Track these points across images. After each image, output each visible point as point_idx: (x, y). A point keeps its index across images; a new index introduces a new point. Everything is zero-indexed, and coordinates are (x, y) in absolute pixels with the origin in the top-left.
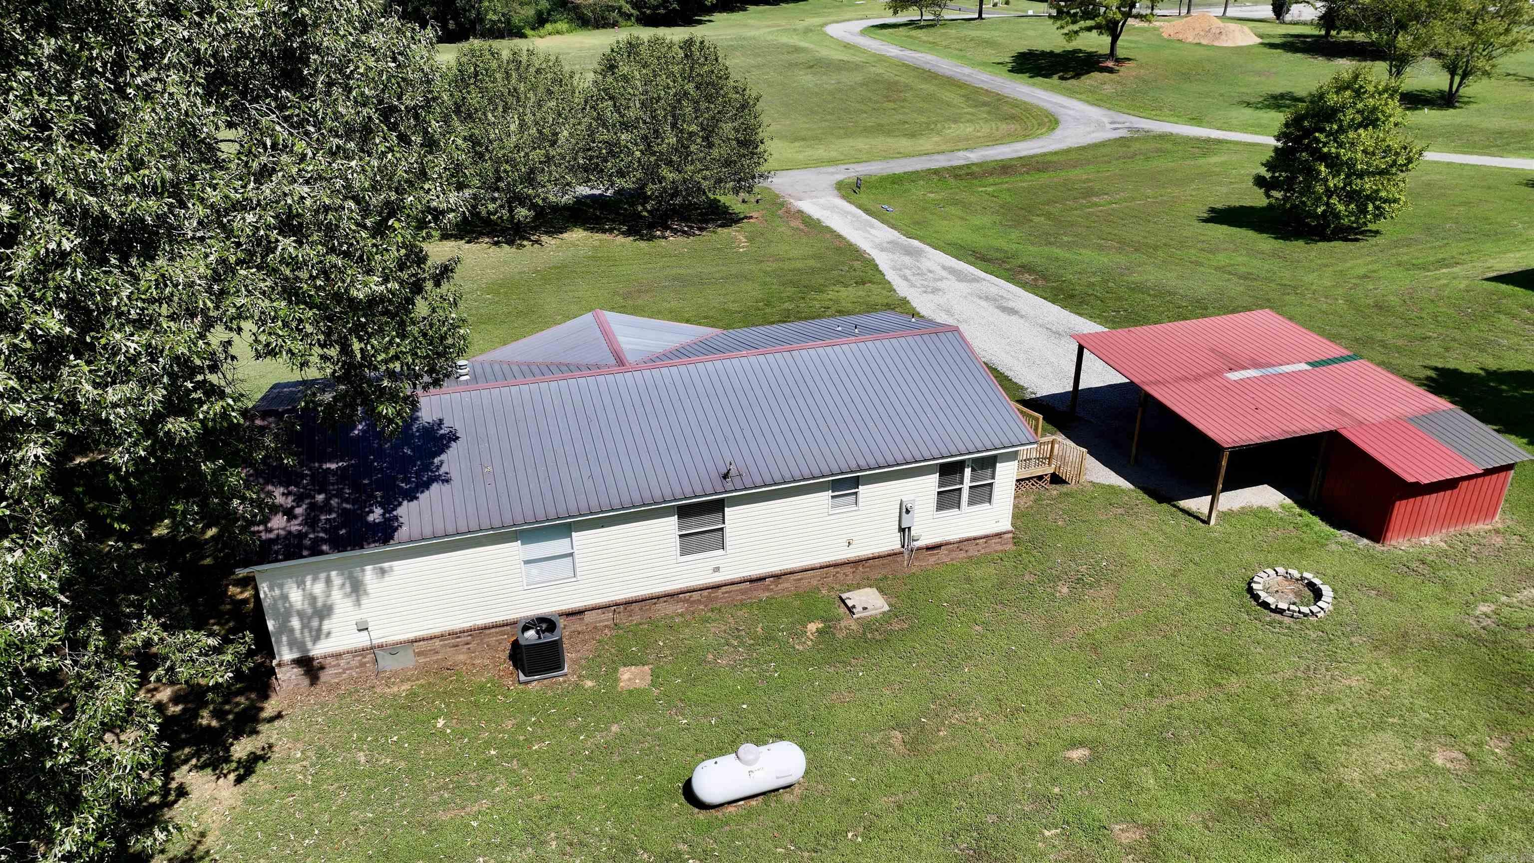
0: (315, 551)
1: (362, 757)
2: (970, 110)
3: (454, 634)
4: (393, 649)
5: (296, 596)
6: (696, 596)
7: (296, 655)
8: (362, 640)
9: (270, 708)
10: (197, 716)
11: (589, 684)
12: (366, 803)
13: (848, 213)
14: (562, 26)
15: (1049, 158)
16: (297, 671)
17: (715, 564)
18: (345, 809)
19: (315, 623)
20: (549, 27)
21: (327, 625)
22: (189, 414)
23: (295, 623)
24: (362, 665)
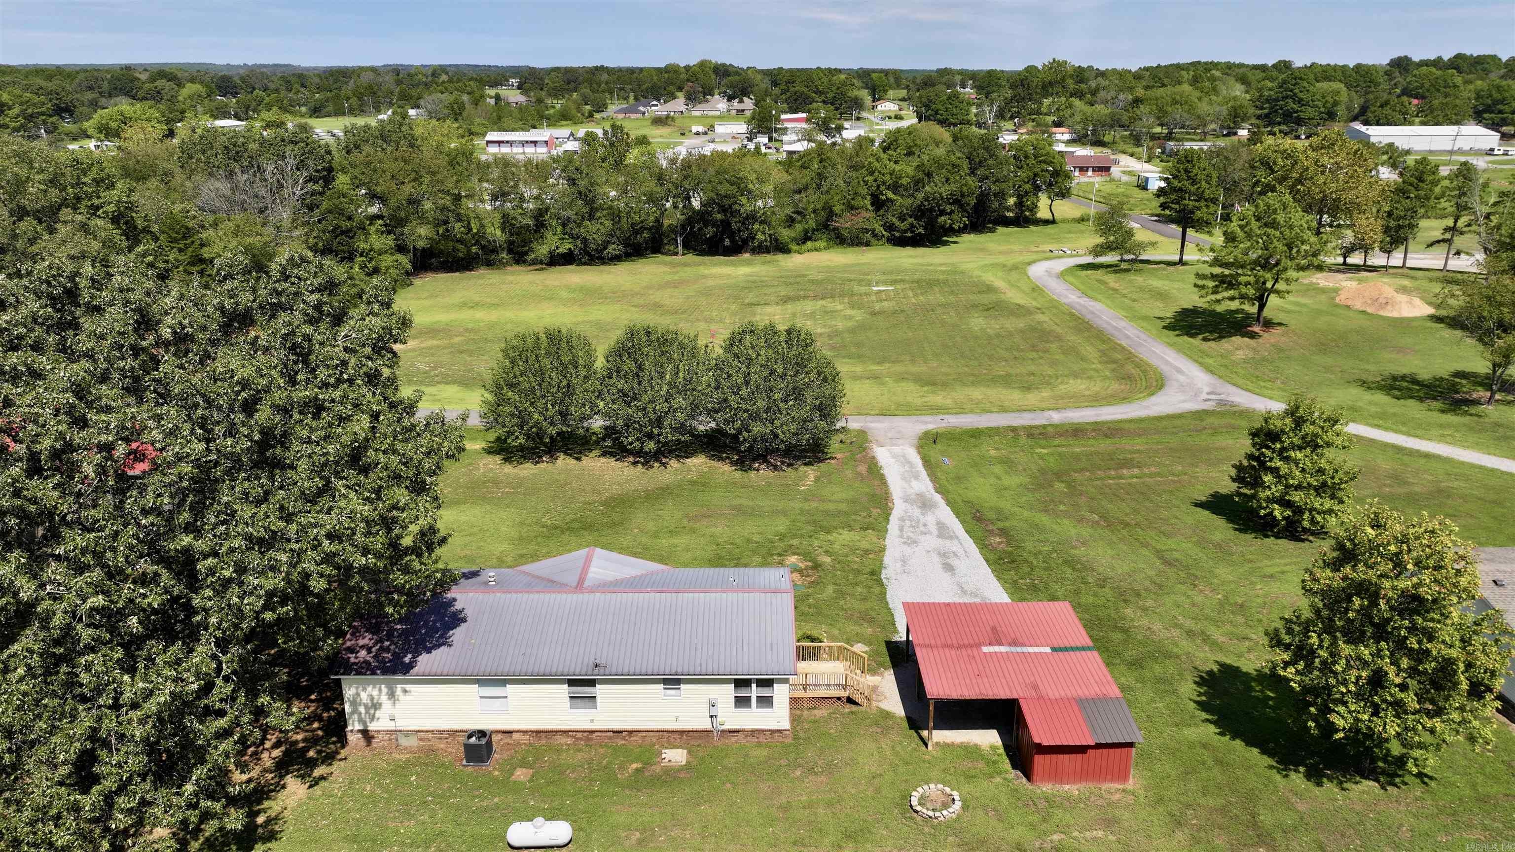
0: (373, 673)
1: (368, 787)
2: (1099, 366)
3: (440, 732)
4: (407, 733)
5: (364, 697)
6: (579, 735)
7: (361, 728)
8: (391, 726)
9: (343, 753)
10: (308, 751)
11: (496, 773)
12: (359, 810)
13: (909, 462)
14: (821, 244)
15: (1122, 425)
16: (360, 735)
17: (591, 717)
18: (349, 811)
19: (372, 712)
20: (809, 244)
21: (378, 714)
22: (273, 610)
23: (362, 709)
24: (390, 740)
